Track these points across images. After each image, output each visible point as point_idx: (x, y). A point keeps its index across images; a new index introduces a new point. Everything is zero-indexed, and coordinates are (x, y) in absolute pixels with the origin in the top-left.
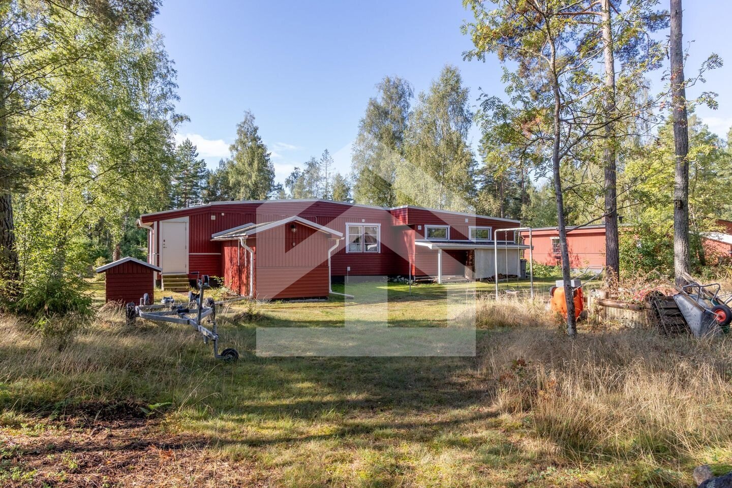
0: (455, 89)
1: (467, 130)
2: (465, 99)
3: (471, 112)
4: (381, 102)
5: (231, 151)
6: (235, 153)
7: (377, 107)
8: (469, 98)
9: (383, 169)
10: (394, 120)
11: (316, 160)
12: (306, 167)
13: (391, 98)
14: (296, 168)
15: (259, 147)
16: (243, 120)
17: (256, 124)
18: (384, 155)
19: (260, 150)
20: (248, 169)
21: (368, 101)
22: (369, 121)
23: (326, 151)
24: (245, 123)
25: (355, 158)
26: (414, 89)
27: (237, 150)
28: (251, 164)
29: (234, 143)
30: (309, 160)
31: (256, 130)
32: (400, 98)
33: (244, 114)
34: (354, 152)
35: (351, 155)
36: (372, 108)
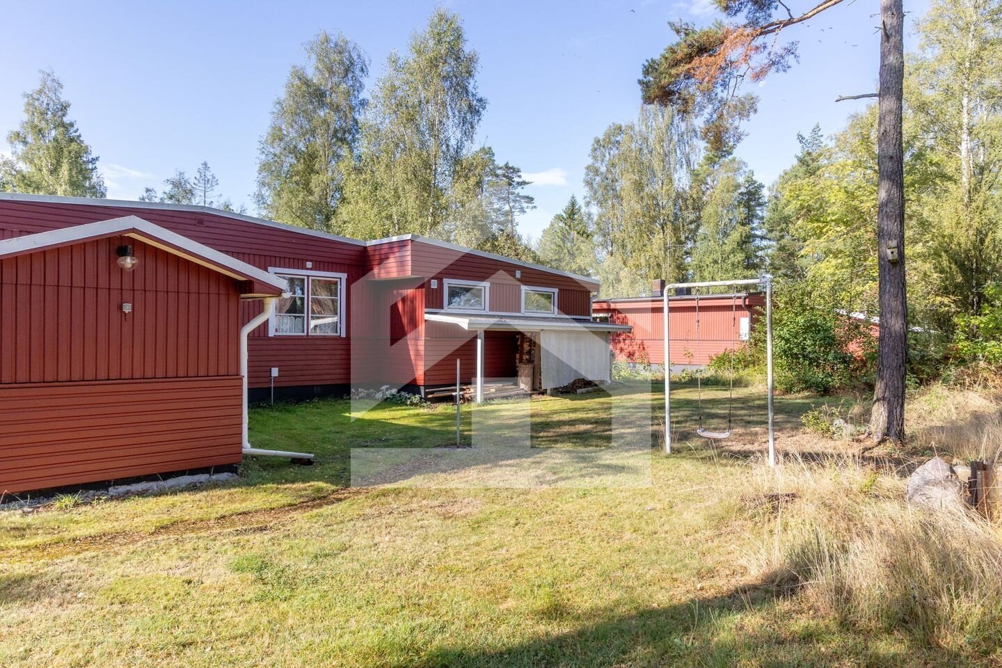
0: (455, 52)
1: (472, 127)
2: (470, 73)
3: (479, 96)
4: (312, 73)
5: (12, 143)
6: (20, 148)
7: (307, 83)
8: (479, 69)
9: (317, 191)
10: (337, 109)
11: (186, 177)
12: (168, 188)
13: (331, 72)
14: (148, 190)
15: (72, 140)
16: (38, 87)
17: (64, 96)
18: (317, 167)
19: (74, 146)
20: (51, 180)
21: (290, 69)
22: (291, 103)
23: (205, 164)
24: (40, 92)
25: (265, 167)
26: (370, 61)
27: (25, 143)
28: (54, 171)
29: (17, 128)
30: (173, 176)
31: (64, 108)
32: (347, 71)
33: (41, 75)
34: (263, 157)
35: (258, 161)
36: (297, 82)
